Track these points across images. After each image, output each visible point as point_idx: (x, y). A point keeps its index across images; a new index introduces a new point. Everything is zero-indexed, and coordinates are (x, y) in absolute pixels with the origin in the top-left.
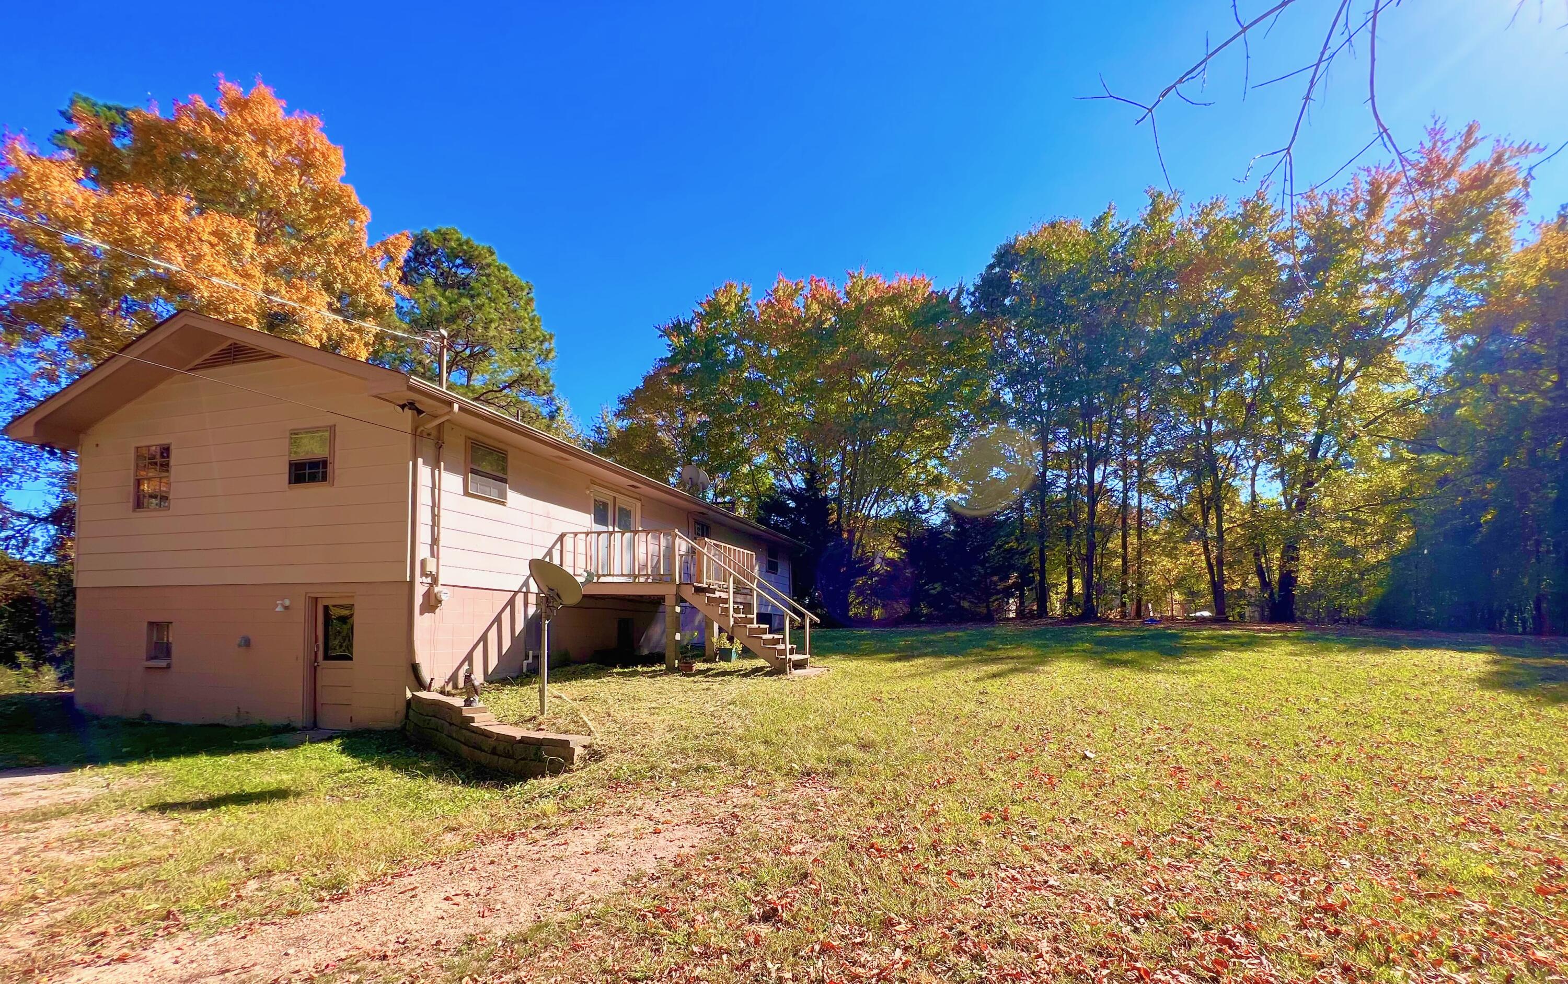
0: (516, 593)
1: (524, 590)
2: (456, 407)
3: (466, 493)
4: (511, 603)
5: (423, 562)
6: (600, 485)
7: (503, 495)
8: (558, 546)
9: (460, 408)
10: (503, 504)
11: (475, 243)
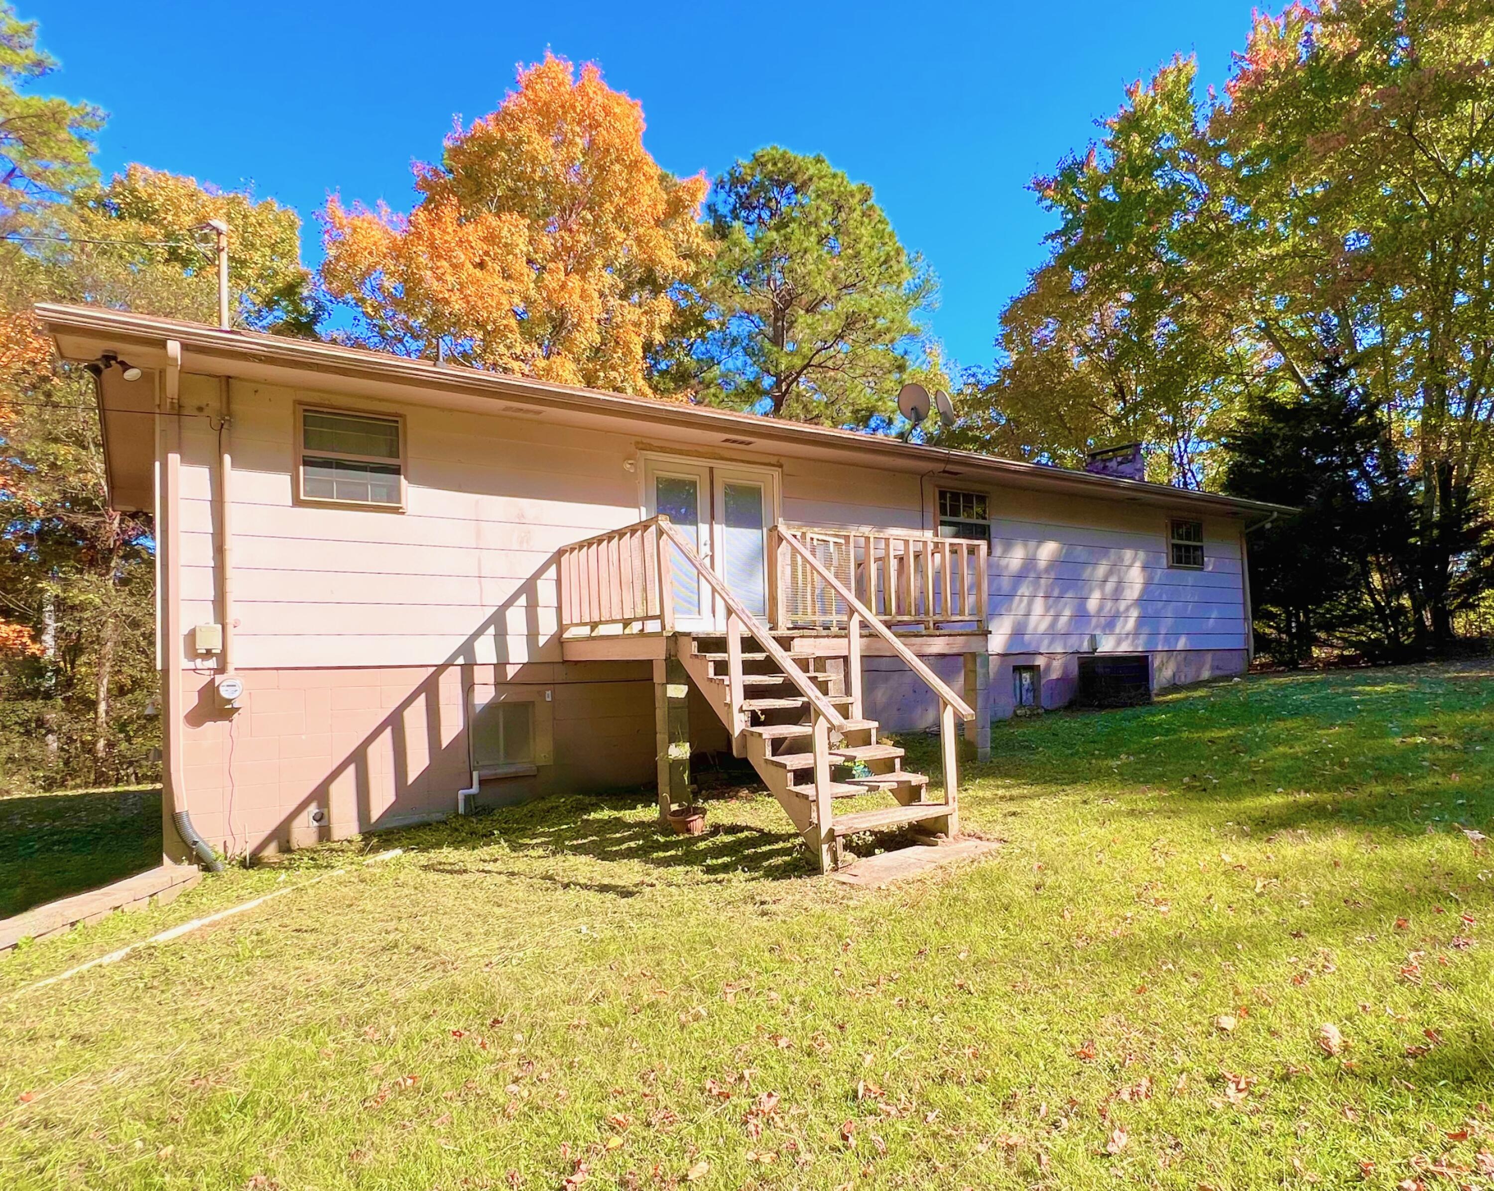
0: (441, 668)
1: (461, 660)
2: (174, 348)
3: (297, 502)
4: (430, 688)
5: (192, 636)
6: (663, 450)
7: (395, 494)
8: (552, 572)
9: (185, 347)
10: (396, 511)
11: (791, 154)
